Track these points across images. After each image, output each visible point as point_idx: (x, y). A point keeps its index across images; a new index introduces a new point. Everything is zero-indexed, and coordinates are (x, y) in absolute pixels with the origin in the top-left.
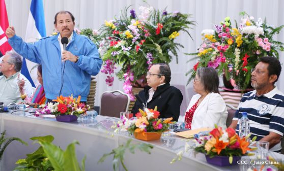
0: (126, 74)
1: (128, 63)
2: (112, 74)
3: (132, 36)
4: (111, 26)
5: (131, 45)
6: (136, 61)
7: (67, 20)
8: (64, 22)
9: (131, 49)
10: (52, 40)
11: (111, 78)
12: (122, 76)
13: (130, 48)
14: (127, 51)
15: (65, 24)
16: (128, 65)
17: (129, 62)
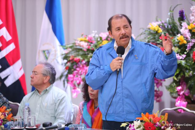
0: (180, 88)
1: (182, 74)
2: (160, 87)
3: (185, 42)
4: (157, 30)
5: (185, 53)
6: (191, 72)
7: (125, 26)
8: (122, 29)
9: (186, 57)
10: (108, 49)
11: (159, 92)
12: (174, 90)
13: (184, 56)
14: (181, 59)
15: (123, 31)
16: (182, 77)
17: (184, 74)
